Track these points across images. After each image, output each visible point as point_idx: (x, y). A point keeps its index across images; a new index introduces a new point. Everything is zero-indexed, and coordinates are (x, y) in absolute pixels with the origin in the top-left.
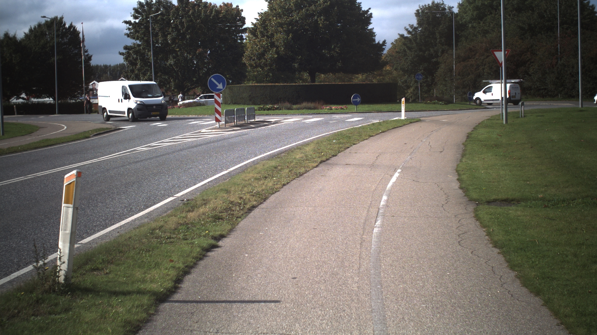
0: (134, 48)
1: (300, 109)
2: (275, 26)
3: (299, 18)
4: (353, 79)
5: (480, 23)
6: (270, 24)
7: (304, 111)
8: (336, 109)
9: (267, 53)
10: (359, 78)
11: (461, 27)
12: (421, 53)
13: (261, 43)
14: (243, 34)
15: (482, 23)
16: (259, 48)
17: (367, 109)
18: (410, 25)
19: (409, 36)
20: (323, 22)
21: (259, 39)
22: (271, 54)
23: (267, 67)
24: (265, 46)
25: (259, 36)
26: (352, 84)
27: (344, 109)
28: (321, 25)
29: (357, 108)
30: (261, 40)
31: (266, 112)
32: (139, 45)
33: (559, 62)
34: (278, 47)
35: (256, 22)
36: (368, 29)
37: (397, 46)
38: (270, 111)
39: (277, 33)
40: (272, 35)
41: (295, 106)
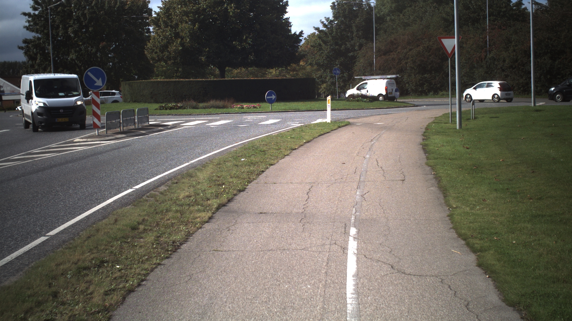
0: (34, 41)
1: (207, 108)
2: (179, 15)
3: (206, 6)
4: (266, 74)
5: (399, 16)
6: (175, 13)
7: (211, 110)
8: (248, 108)
9: (170, 45)
10: (273, 73)
11: (380, 20)
12: (337, 47)
13: (164, 34)
14: (150, 27)
15: (401, 15)
16: (162, 40)
17: (283, 108)
18: (325, 17)
19: (325, 29)
20: (234, 10)
21: (162, 29)
22: (175, 46)
23: (170, 60)
24: (168, 37)
25: (162, 26)
26: (266, 79)
27: (257, 108)
28: (231, 14)
29: (272, 106)
30: (164, 31)
31: (168, 111)
32: (39, 39)
33: (488, 55)
34: (183, 38)
35: (159, 10)
36: (284, 18)
37: (310, 41)
38: (172, 111)
39: (181, 22)
40: (177, 25)
41: (201, 105)
